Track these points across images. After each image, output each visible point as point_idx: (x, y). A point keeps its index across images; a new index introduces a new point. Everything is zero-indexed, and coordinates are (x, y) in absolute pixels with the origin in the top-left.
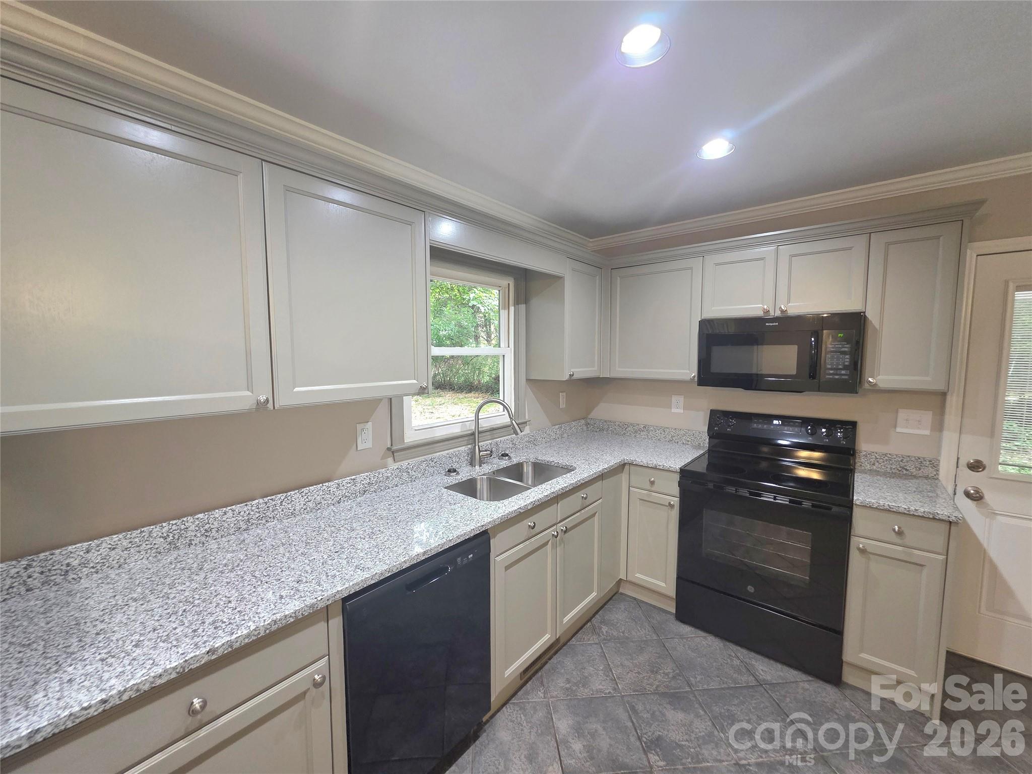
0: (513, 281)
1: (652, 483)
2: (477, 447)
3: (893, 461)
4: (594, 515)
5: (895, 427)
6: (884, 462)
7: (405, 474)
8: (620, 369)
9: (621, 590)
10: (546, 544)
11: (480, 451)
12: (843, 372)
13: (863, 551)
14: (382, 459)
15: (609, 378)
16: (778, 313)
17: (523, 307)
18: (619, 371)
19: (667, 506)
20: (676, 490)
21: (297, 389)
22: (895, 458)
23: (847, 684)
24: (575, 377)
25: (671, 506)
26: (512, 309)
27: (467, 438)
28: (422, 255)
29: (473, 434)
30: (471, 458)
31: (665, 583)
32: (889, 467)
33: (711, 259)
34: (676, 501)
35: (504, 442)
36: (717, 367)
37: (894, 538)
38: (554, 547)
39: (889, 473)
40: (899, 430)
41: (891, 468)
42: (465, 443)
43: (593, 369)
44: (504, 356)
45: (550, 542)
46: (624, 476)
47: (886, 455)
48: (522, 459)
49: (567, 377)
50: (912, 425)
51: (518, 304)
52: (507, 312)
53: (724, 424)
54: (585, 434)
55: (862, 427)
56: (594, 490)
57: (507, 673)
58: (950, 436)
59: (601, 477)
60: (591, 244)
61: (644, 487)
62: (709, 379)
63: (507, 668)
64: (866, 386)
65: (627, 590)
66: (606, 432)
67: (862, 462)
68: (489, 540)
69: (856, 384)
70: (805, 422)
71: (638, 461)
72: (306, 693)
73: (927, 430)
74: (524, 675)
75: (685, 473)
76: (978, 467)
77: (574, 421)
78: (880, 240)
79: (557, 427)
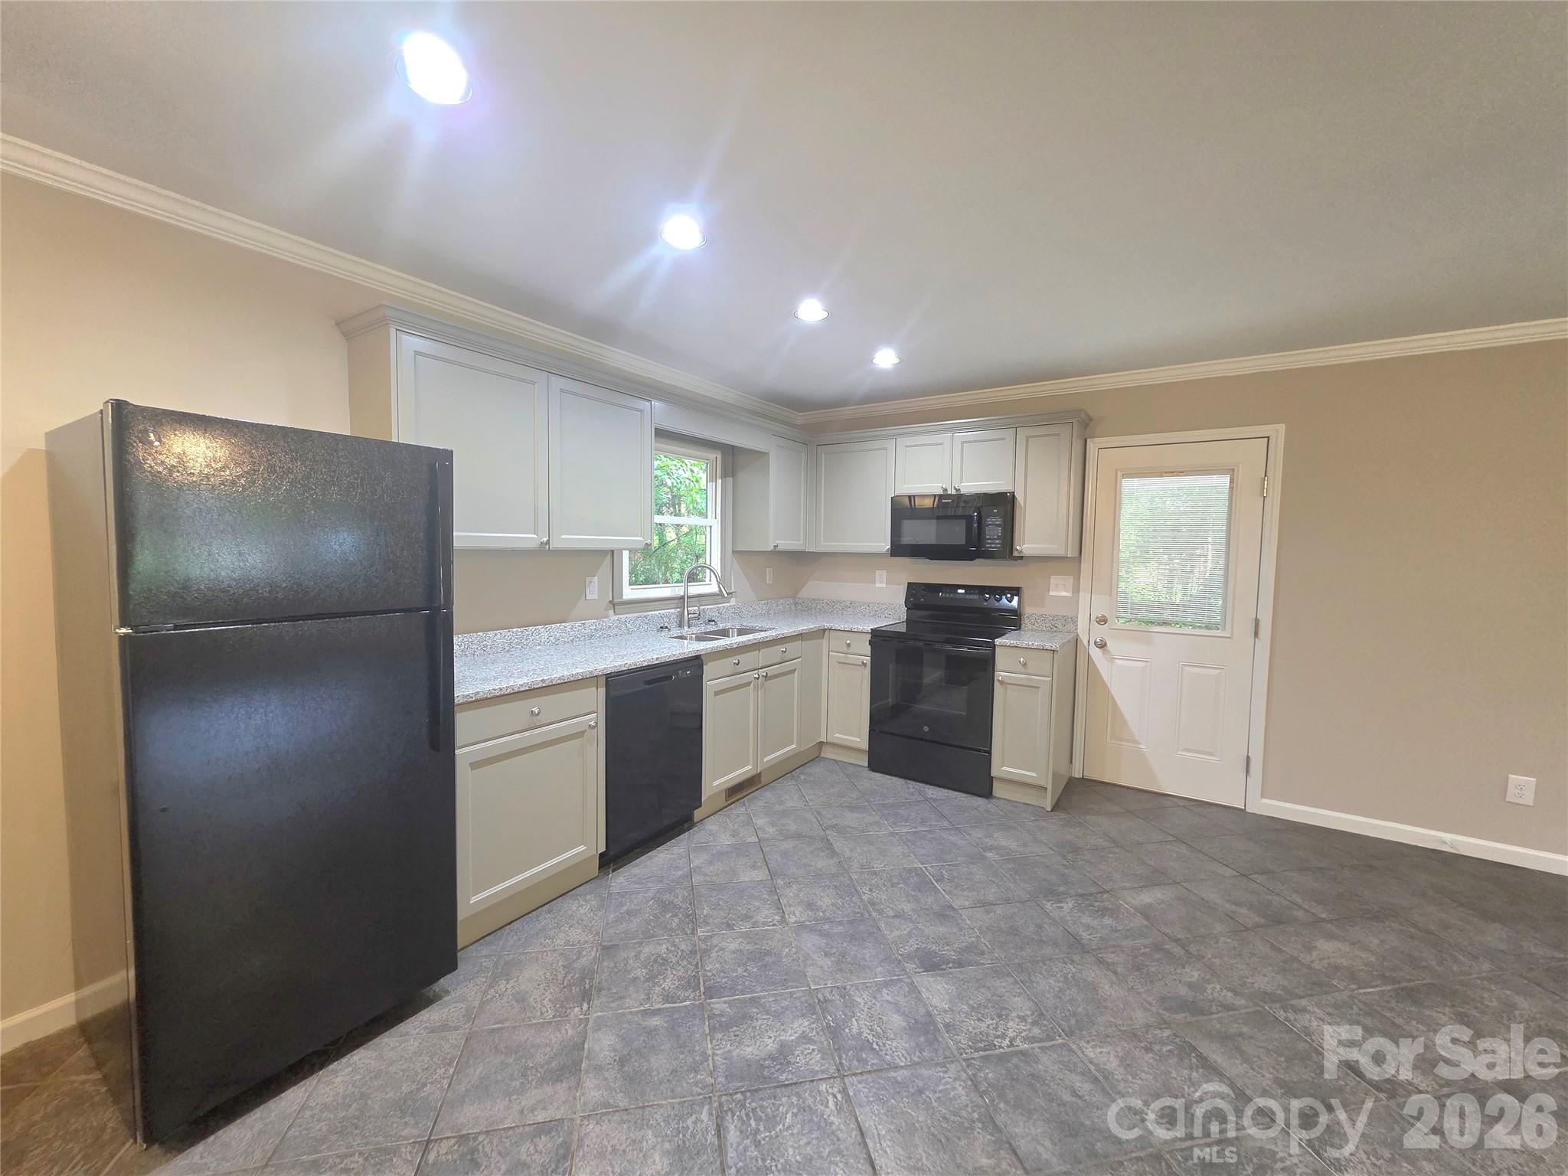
0: (720, 452)
1: (849, 645)
2: (686, 610)
3: (1047, 621)
4: (794, 671)
5: (1049, 590)
6: (1041, 622)
7: (624, 626)
9: (822, 755)
10: (748, 684)
11: (688, 614)
12: (998, 541)
13: (1002, 682)
14: (606, 610)
15: (814, 552)
16: (954, 492)
17: (731, 481)
18: (824, 545)
19: (860, 665)
20: (868, 649)
21: (563, 537)
22: (1048, 618)
23: (996, 797)
24: (778, 549)
25: (865, 665)
26: (719, 481)
27: (676, 601)
28: (649, 434)
29: (682, 598)
30: (680, 621)
31: (860, 738)
32: (1044, 626)
33: (902, 442)
34: (867, 660)
35: (710, 609)
36: (907, 539)
37: (1020, 668)
38: (756, 689)
39: (1044, 630)
40: (1051, 593)
41: (1046, 627)
42: (675, 606)
44: (711, 527)
45: (752, 684)
46: (825, 643)
47: (1042, 616)
48: (728, 625)
49: (771, 548)
50: (1059, 589)
51: (725, 477)
52: (714, 484)
53: (919, 596)
54: (793, 613)
55: (1026, 593)
56: (793, 648)
57: (715, 784)
58: (1084, 597)
59: (801, 636)
60: (800, 418)
61: (841, 650)
62: (898, 549)
63: (715, 780)
64: (1016, 554)
65: (828, 753)
66: (814, 611)
67: (1026, 623)
68: (701, 667)
69: (1007, 551)
70: (982, 590)
71: (837, 627)
72: (584, 732)
73: (1069, 592)
74: (729, 796)
75: (875, 633)
76: (1103, 621)
77: (781, 598)
78: (1022, 433)
79: (763, 602)
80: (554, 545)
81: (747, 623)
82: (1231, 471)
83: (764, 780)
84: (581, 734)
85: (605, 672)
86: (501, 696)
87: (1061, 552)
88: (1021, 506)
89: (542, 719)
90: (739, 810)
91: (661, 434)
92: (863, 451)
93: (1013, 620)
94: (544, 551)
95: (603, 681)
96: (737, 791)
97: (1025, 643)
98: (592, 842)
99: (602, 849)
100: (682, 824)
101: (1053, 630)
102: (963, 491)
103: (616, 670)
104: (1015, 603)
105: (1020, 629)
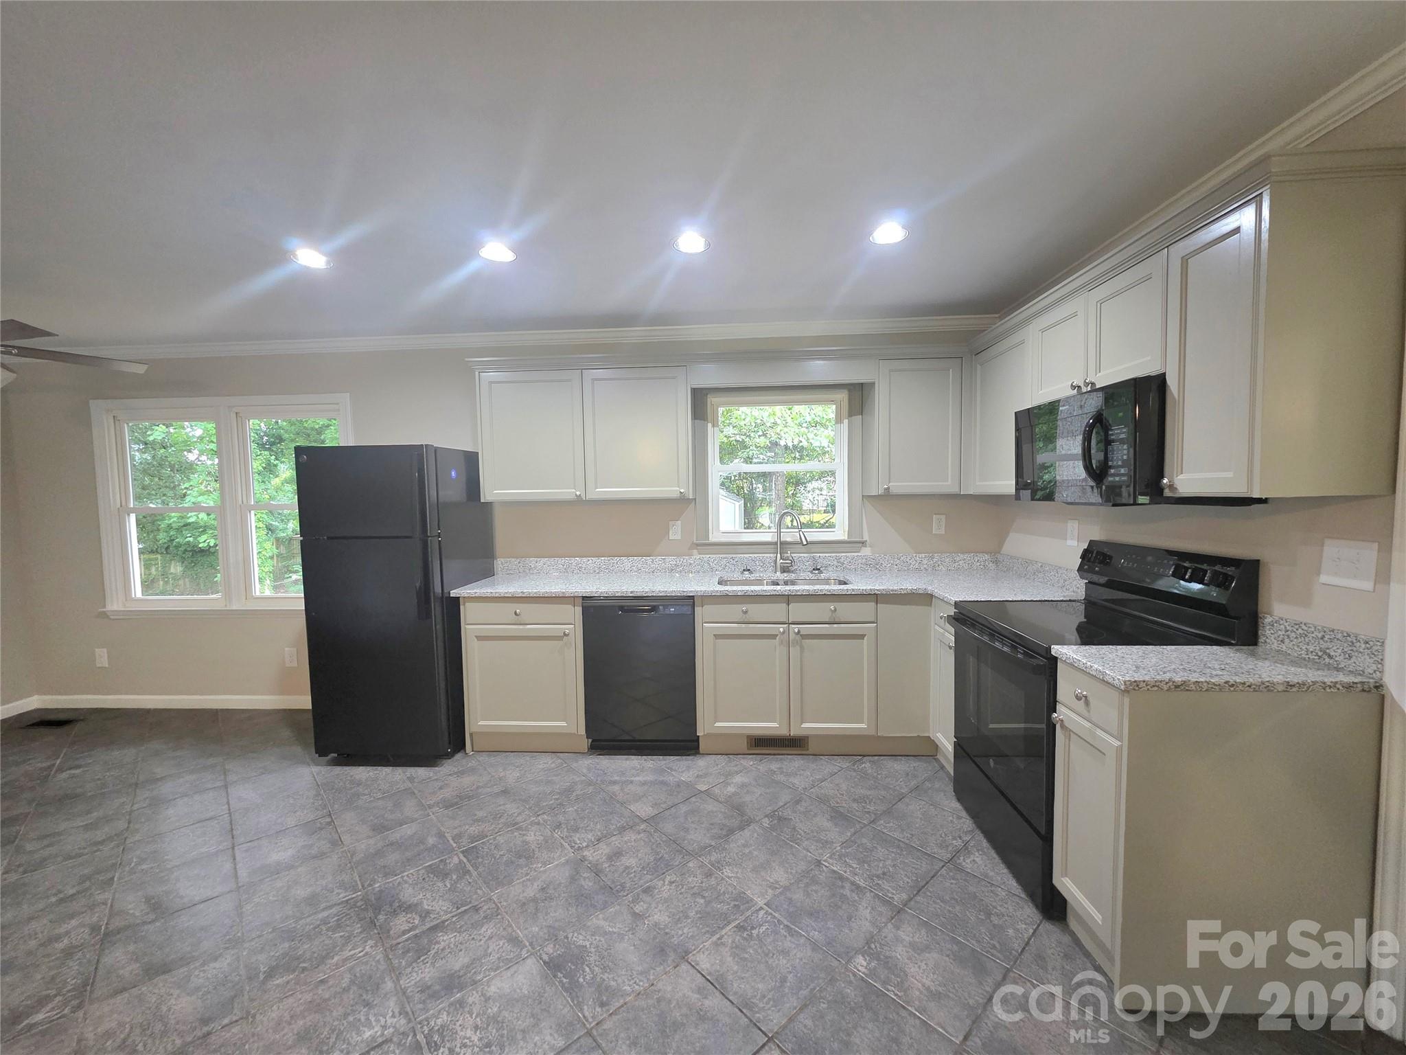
0: (847, 395)
2: (779, 556)
3: (1311, 638)
4: (859, 637)
5: (1318, 572)
6: (1296, 638)
7: (706, 565)
9: (938, 756)
11: (780, 559)
12: (1123, 471)
13: (1062, 725)
14: (689, 549)
15: (972, 495)
16: (1087, 390)
17: (858, 419)
18: (979, 486)
21: (598, 490)
22: (1313, 633)
23: (1067, 926)
29: (776, 543)
31: (951, 747)
32: (1304, 648)
35: (825, 558)
37: (1082, 707)
39: (1305, 659)
40: (1323, 578)
41: (1307, 650)
42: (772, 550)
43: (946, 483)
45: (778, 637)
47: (1299, 624)
49: (881, 492)
50: (1344, 570)
52: (841, 426)
57: (718, 724)
59: (872, 597)
62: (1022, 489)
63: (719, 721)
67: (1267, 636)
68: (694, 606)
72: (561, 637)
73: (1366, 579)
74: (754, 746)
77: (964, 553)
78: (1176, 253)
79: (923, 555)
80: (590, 496)
83: (813, 749)
88: (1174, 398)
89: (523, 619)
92: (1006, 351)
94: (579, 502)
95: (579, 601)
99: (582, 731)
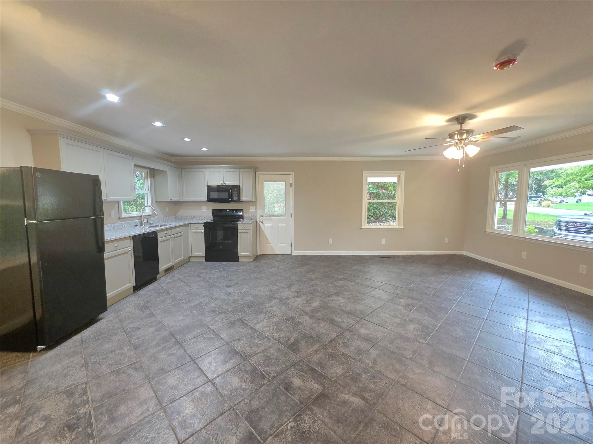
0: (149, 170)
1: (197, 227)
2: (143, 220)
3: (250, 217)
4: (181, 236)
5: (249, 210)
6: (248, 217)
7: (123, 225)
8: (186, 199)
10: (169, 239)
13: (240, 232)
14: (117, 220)
15: (182, 201)
16: (224, 184)
17: (153, 179)
18: (185, 199)
20: (203, 228)
21: (111, 197)
23: (240, 261)
24: (172, 200)
25: (202, 232)
26: (149, 179)
27: (139, 217)
28: (132, 166)
29: (141, 216)
31: (202, 253)
33: (209, 170)
36: (212, 197)
37: (244, 228)
38: (171, 241)
43: (177, 198)
44: (147, 194)
46: (189, 227)
48: (157, 224)
49: (170, 200)
50: (252, 209)
51: (151, 178)
52: (147, 180)
53: (216, 213)
54: (175, 221)
55: (244, 210)
56: (181, 229)
57: (162, 268)
58: (257, 210)
59: (182, 226)
60: (173, 159)
61: (195, 229)
62: (210, 200)
63: (163, 267)
64: (241, 200)
65: (192, 260)
66: (182, 220)
67: (244, 218)
68: (157, 234)
69: (239, 200)
70: (233, 210)
71: (193, 222)
72: (128, 252)
73: (254, 209)
74: (166, 272)
75: (205, 223)
76: (262, 216)
77: (171, 216)
78: (241, 170)
80: (108, 200)
81: (163, 224)
82: (285, 181)
83: (175, 267)
84: (127, 253)
85: (133, 235)
86: (108, 241)
87: (252, 200)
88: (241, 189)
89: (118, 248)
90: (170, 275)
91: (136, 166)
92: (197, 171)
93: (241, 218)
95: (132, 238)
96: (168, 270)
97: (244, 222)
98: (132, 283)
99: (135, 285)
100: (153, 280)
101: (251, 219)
102: (227, 184)
103: (135, 235)
104: (241, 213)
105: (243, 220)
